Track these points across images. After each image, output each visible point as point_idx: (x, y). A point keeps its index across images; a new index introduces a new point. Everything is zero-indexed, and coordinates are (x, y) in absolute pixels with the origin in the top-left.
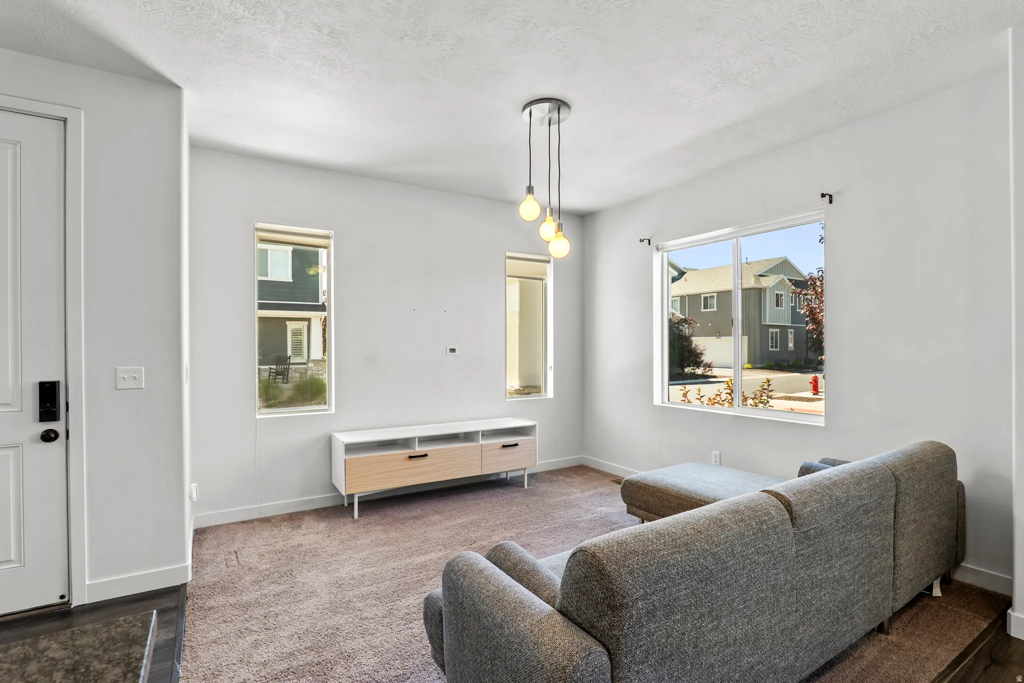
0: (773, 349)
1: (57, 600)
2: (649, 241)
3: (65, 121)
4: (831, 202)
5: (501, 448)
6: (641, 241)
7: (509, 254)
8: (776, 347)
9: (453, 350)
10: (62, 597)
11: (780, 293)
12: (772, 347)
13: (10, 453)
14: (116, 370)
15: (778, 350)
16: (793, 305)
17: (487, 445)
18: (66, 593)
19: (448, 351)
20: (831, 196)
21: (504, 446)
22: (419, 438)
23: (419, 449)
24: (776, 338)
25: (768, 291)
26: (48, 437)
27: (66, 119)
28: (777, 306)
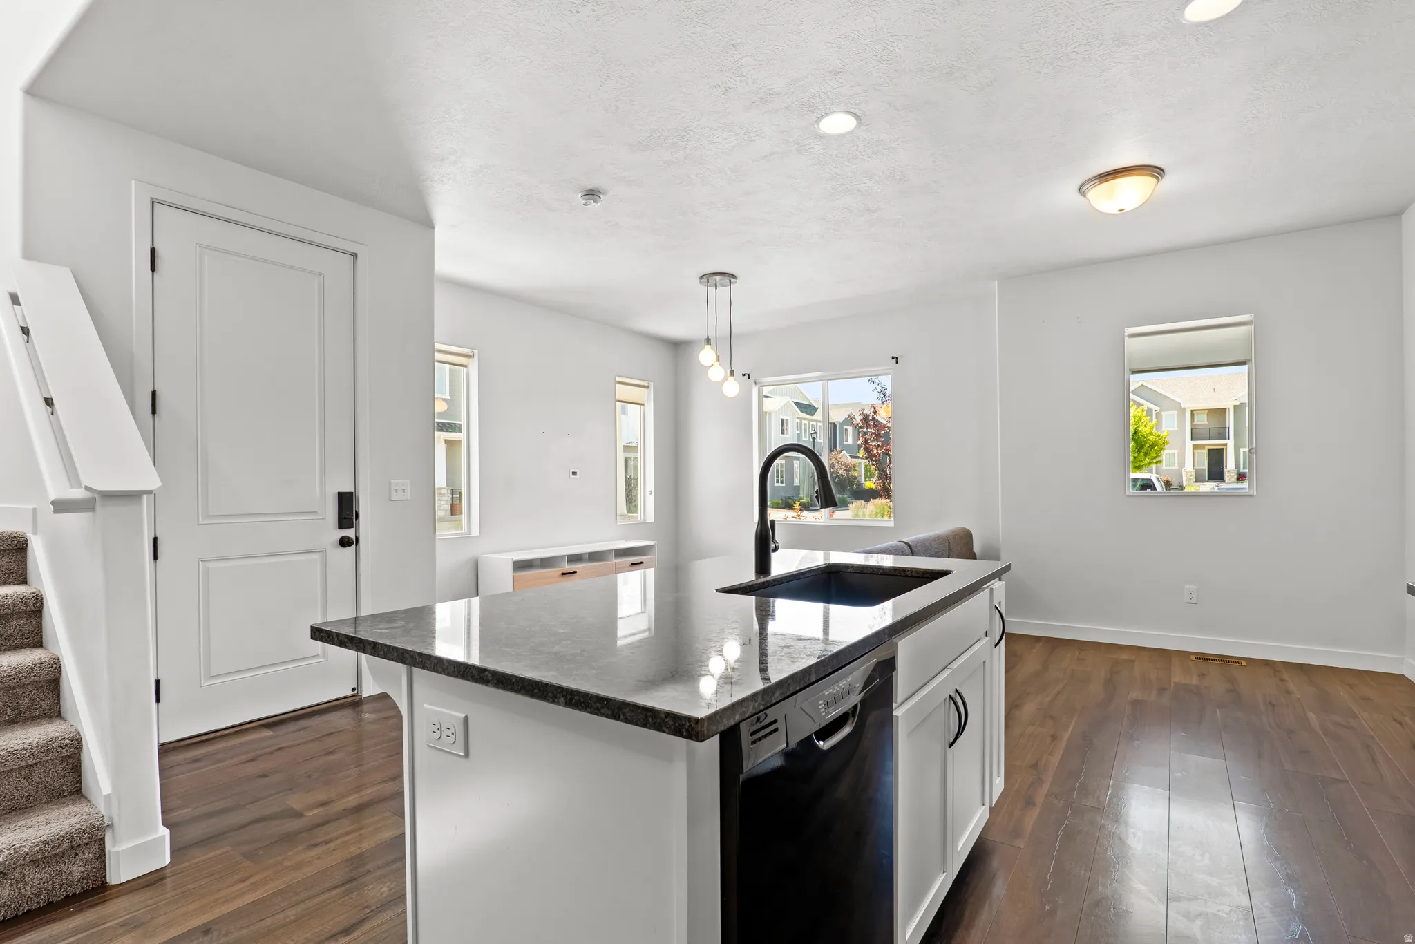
0: (780, 484)
1: (350, 693)
2: (749, 375)
3: (355, 256)
4: (897, 362)
5: (630, 566)
6: (744, 375)
7: (618, 379)
8: (782, 482)
9: (574, 474)
10: (354, 689)
11: (785, 418)
12: (778, 482)
13: (316, 556)
14: (390, 483)
15: (784, 485)
16: (799, 432)
17: (619, 563)
18: (356, 687)
19: (571, 474)
20: (897, 358)
21: (632, 564)
22: (568, 556)
23: (568, 567)
24: (782, 471)
25: (773, 415)
26: (345, 542)
27: (356, 254)
28: (783, 433)
